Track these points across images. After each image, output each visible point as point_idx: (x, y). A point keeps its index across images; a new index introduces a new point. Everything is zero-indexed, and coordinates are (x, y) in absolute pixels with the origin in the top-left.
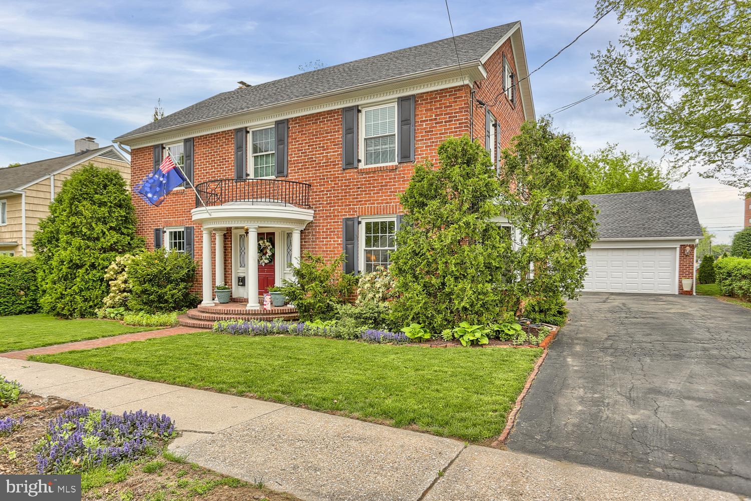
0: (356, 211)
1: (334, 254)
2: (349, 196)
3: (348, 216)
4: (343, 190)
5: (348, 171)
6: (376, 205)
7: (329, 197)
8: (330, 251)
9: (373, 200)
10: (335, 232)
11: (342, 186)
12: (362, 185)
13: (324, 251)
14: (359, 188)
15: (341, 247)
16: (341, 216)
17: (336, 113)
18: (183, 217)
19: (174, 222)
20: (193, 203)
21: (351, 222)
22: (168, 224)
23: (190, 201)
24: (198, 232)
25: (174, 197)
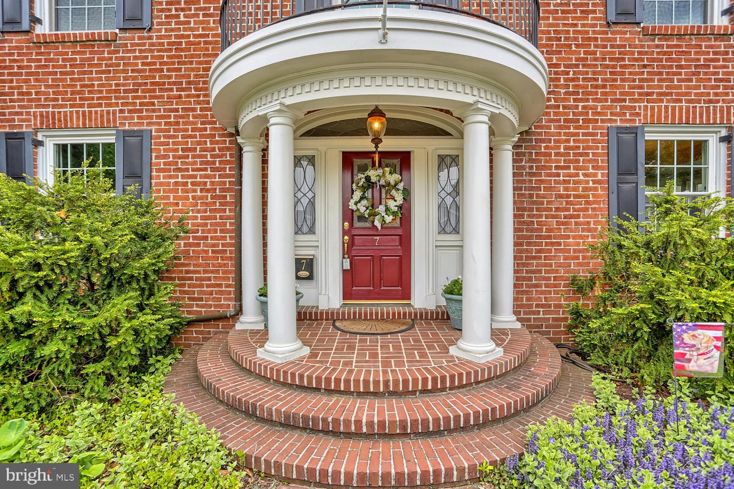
0: (638, 115)
1: (587, 203)
2: (622, 80)
3: (619, 124)
4: (607, 66)
5: (618, 28)
6: (684, 104)
7: (572, 80)
8: (575, 196)
9: (677, 94)
10: (587, 154)
11: (604, 59)
12: (654, 60)
13: (561, 196)
14: (645, 66)
15: (603, 189)
16: (603, 121)
18: (109, 105)
19: (78, 118)
20: (150, 70)
21: (629, 137)
22: (54, 123)
23: (137, 64)
24: (163, 144)
25: (78, 53)
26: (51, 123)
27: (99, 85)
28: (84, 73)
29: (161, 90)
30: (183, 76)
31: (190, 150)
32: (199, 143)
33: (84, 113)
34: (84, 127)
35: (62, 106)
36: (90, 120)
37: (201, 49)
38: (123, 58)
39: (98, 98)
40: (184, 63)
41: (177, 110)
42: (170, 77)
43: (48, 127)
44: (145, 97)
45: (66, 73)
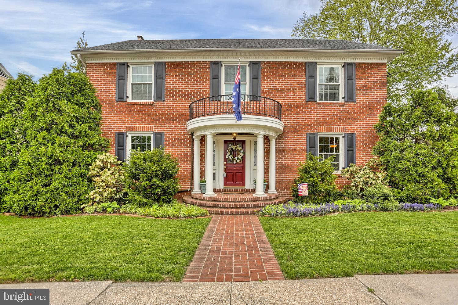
0: (316, 129)
1: (300, 156)
2: (311, 119)
3: (310, 132)
4: (306, 114)
5: (310, 103)
6: (330, 126)
7: (295, 118)
8: (296, 154)
9: (328, 123)
10: (300, 141)
11: (305, 112)
12: (321, 112)
13: (292, 154)
14: (318, 114)
15: (305, 152)
16: (305, 131)
17: (300, 64)
18: (151, 124)
19: (141, 128)
20: (164, 114)
21: (313, 136)
22: (133, 130)
23: (160, 112)
24: (168, 137)
25: (141, 108)
26: (132, 130)
27: (147, 118)
28: (143, 114)
29: (167, 120)
30: (174, 116)
31: (176, 139)
32: (179, 137)
33: (143, 126)
34: (143, 131)
35: (136, 124)
36: (145, 129)
37: (180, 108)
38: (155, 110)
39: (147, 122)
40: (175, 112)
41: (172, 126)
42: (170, 116)
43: (131, 131)
44: (162, 122)
45: (137, 114)
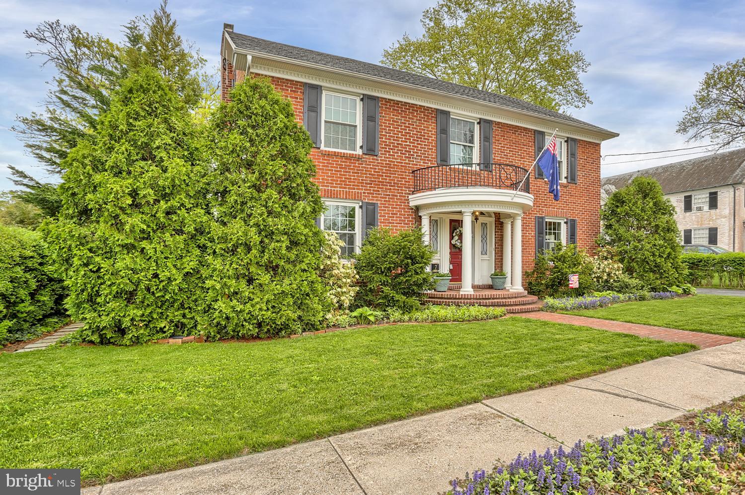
0: (544, 212)
2: (539, 199)
3: (538, 215)
4: (535, 194)
5: (538, 180)
6: (556, 209)
8: (526, 241)
9: (554, 206)
10: (529, 226)
11: (534, 191)
12: (548, 193)
14: (545, 195)
16: (534, 214)
17: (530, 131)
18: (359, 189)
19: (343, 194)
20: (377, 175)
21: (541, 220)
22: (331, 195)
23: (371, 171)
24: (383, 210)
25: (344, 162)
27: (353, 179)
28: (346, 172)
29: (382, 185)
30: (392, 180)
31: (395, 214)
32: (399, 211)
33: (346, 192)
34: (346, 199)
35: (335, 187)
36: (349, 196)
37: (399, 168)
38: (365, 168)
39: (353, 185)
40: (392, 174)
41: (389, 195)
42: (386, 179)
43: (328, 197)
44: (375, 187)
45: (338, 171)
